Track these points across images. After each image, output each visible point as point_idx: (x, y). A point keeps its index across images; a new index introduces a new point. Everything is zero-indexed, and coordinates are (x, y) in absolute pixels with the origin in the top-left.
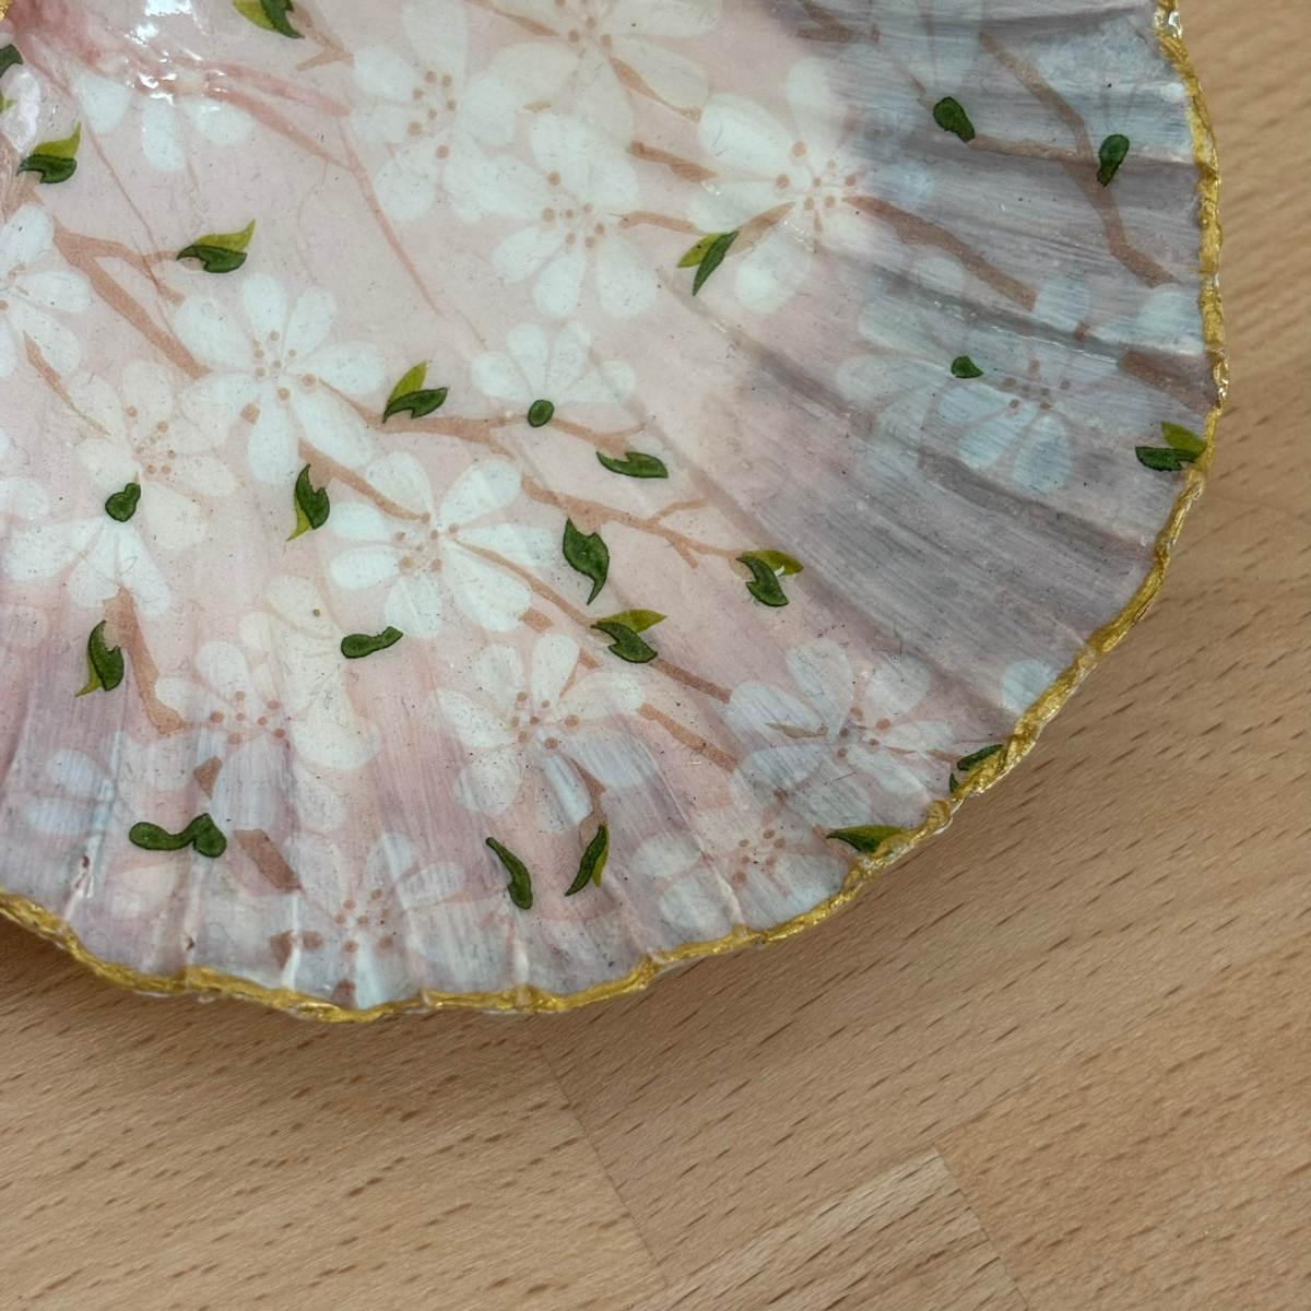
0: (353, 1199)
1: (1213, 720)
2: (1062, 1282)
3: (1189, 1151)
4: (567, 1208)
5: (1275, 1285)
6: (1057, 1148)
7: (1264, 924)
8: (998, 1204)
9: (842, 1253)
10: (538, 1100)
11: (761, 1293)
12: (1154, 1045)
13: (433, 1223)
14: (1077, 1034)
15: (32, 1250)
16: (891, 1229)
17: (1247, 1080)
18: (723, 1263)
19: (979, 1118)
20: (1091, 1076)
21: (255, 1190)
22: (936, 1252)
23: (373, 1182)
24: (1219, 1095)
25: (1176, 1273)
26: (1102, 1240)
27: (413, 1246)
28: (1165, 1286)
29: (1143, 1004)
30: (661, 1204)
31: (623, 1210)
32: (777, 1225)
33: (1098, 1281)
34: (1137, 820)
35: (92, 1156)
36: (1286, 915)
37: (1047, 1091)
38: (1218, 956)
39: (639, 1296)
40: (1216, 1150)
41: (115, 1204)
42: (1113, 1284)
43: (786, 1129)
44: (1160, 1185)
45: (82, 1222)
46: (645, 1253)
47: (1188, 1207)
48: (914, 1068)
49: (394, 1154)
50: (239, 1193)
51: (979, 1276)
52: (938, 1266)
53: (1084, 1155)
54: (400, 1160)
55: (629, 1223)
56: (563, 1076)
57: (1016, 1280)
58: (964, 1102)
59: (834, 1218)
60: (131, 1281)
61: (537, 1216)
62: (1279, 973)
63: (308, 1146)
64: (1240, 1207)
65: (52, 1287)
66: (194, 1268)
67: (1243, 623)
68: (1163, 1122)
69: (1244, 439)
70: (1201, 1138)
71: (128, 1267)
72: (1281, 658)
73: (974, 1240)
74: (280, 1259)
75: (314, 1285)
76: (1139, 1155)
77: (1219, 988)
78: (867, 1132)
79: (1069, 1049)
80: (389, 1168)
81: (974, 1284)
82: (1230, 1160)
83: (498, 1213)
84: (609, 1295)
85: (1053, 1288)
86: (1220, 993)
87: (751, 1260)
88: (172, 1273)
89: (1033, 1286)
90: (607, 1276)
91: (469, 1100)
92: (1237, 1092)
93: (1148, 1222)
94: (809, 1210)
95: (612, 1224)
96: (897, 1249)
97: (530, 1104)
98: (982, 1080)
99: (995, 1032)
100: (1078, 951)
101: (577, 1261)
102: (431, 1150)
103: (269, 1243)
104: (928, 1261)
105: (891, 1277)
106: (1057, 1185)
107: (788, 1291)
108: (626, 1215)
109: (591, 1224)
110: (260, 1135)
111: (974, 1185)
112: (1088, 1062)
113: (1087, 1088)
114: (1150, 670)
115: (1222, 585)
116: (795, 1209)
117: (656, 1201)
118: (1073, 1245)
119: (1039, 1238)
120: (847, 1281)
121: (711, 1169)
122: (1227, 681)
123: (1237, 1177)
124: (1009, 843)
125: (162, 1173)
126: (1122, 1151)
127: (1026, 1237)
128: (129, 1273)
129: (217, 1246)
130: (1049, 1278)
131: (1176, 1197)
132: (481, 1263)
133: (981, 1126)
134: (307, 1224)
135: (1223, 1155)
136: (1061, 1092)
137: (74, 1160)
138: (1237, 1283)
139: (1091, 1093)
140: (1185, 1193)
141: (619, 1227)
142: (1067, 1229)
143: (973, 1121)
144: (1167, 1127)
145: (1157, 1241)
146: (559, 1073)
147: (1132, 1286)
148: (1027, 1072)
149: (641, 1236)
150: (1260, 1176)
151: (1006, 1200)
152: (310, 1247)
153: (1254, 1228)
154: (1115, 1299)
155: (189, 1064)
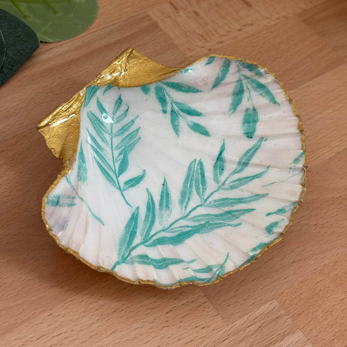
0: (167, 314)
1: (315, 223)
2: (302, 321)
3: (322, 297)
4: (207, 313)
5: (342, 319)
6: (297, 298)
7: (330, 257)
8: (288, 308)
9: (260, 318)
10: (199, 295)
11: (246, 326)
12: (313, 279)
13: (183, 317)
14: (298, 278)
15: (108, 326)
16: (269, 313)
17: (331, 284)
18: (238, 321)
19: (282, 293)
20: (302, 285)
21: (148, 313)
22: (277, 317)
23: (170, 311)
24: (326, 287)
25: (323, 318)
26: (308, 313)
27: (179, 321)
28: (321, 320)
29: (310, 272)
30: (225, 312)
31: (218, 313)
32: (247, 314)
33: (309, 320)
34: (304, 241)
35: (117, 309)
36: (334, 255)
37: (295, 288)
38: (322, 263)
39: (223, 328)
40: (327, 296)
41: (122, 317)
42: (311, 320)
43: (246, 297)
44: (317, 303)
45: (117, 321)
46: (223, 320)
47: (324, 306)
48: (269, 286)
49: (174, 306)
50: (146, 314)
51: (286, 321)
52: (278, 319)
53: (303, 298)
54: (175, 307)
55: (219, 315)
56: (203, 291)
57: (293, 321)
58: (279, 291)
59: (258, 312)
60: (127, 331)
61: (202, 315)
62: (334, 265)
63: (157, 305)
64: (334, 305)
65: (112, 333)
66: (139, 328)
67: (318, 207)
68: (316, 292)
69: (313, 176)
70: (324, 294)
71: (126, 328)
72: (326, 212)
73: (284, 314)
74: (155, 325)
75: (162, 329)
76: (313, 298)
77: (323, 268)
78: (262, 297)
79: (297, 280)
80: (173, 308)
81: (286, 322)
82: (330, 298)
83: (195, 315)
84: (217, 328)
85: (300, 322)
86: (324, 269)
87: (243, 320)
88: (135, 329)
89: (297, 321)
90: (216, 325)
91: (187, 296)
92: (330, 286)
93: (316, 310)
94: (253, 311)
95: (216, 315)
96: (270, 317)
97: (198, 296)
98: (282, 287)
99: (283, 279)
100: (296, 264)
101: (210, 322)
102: (180, 305)
103: (152, 323)
104: (276, 318)
105: (270, 322)
106: (298, 304)
107: (251, 325)
108: (219, 314)
109: (212, 316)
110: (148, 304)
111: (283, 305)
112: (301, 283)
113: (302, 287)
114: (302, 215)
115: (313, 200)
116: (250, 311)
117: (224, 311)
118: (303, 314)
119: (297, 313)
120: (262, 323)
121: (233, 305)
122: (317, 216)
123: (332, 301)
124: (281, 246)
125: (130, 312)
126: (310, 297)
127: (294, 313)
128: (126, 329)
129: (142, 323)
130: (299, 320)
131: (321, 305)
132: (192, 324)
133: (283, 294)
134: (159, 319)
135: (329, 297)
136: (297, 288)
137: (114, 310)
138: (334, 319)
139: (303, 287)
140: (322, 304)
141: (217, 316)
142: (301, 312)
143: (281, 294)
144: (317, 293)
145: (318, 313)
146: (203, 290)
147: (315, 321)
148: (290, 285)
149: (222, 317)
150: (336, 300)
151: (289, 307)
152: (160, 323)
153: (336, 309)
154: (312, 323)
155: (133, 292)
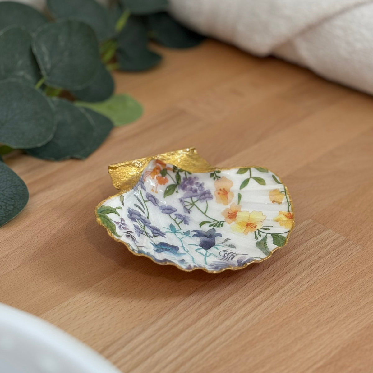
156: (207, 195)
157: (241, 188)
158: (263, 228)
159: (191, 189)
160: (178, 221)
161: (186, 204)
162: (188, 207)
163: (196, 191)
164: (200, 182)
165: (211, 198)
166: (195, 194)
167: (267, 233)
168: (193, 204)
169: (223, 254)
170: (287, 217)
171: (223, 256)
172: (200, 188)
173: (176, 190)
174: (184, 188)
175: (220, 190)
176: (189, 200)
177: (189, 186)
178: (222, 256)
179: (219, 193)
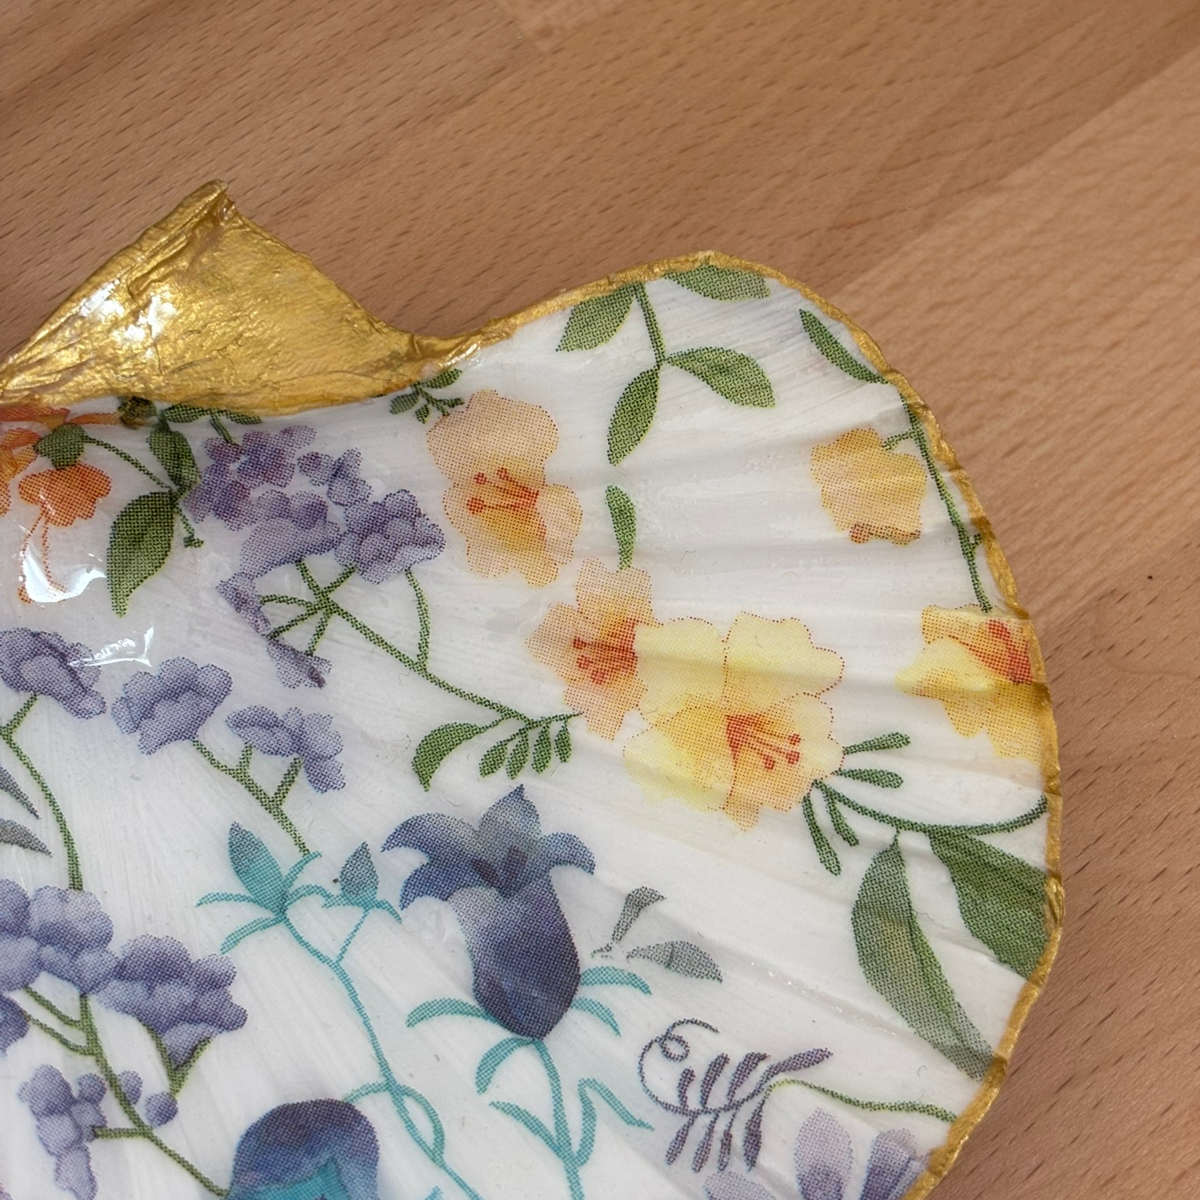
156: (399, 527)
157: (615, 454)
158: (846, 767)
159: (282, 508)
160: (268, 771)
161: (279, 615)
162: (298, 638)
163: (316, 512)
164: (331, 447)
165: (431, 541)
166: (316, 535)
167: (899, 824)
168: (324, 605)
169: (663, 1078)
170: (990, 661)
171: (676, 1110)
172: (339, 486)
173: (180, 531)
174: (228, 507)
175: (480, 479)
176: (286, 580)
177: (260, 492)
178: (667, 1107)
179: (475, 506)
